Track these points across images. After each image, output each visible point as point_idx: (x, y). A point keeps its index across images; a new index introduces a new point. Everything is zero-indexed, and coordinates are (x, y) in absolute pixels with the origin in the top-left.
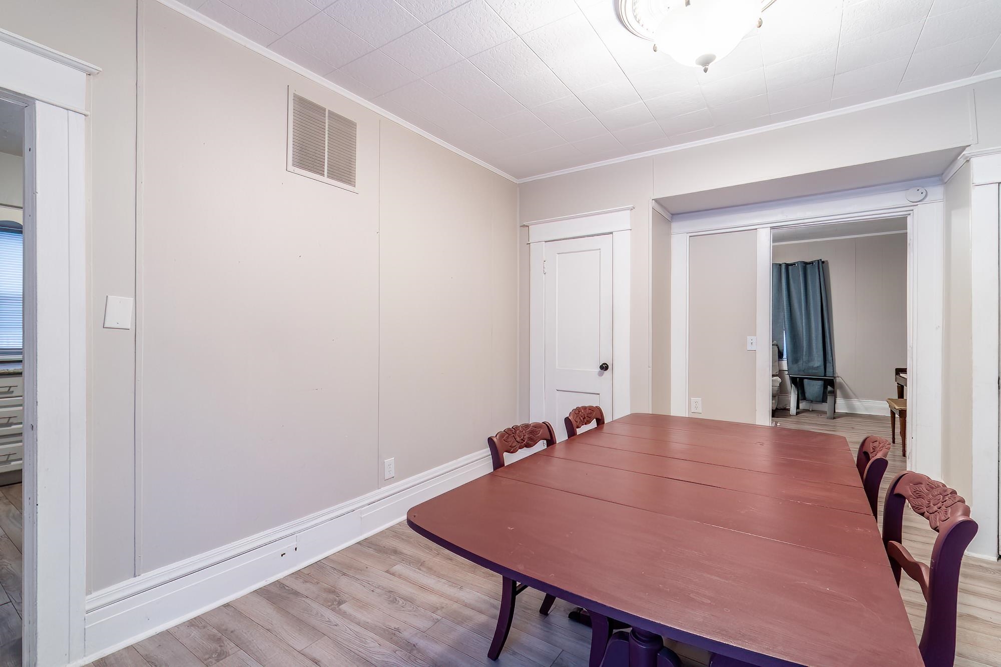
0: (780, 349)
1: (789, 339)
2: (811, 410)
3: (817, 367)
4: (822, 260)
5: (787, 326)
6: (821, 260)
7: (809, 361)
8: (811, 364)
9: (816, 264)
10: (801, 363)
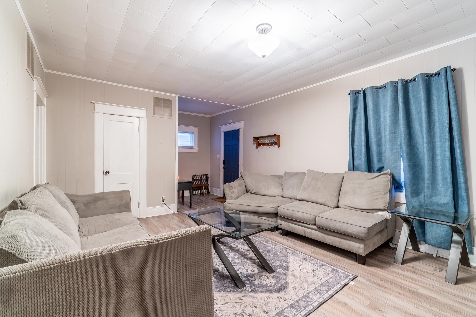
0: (397, 178)
1: (407, 168)
2: (434, 256)
3: (444, 204)
4: (452, 68)
5: (405, 154)
6: (450, 66)
7: (432, 196)
8: (435, 200)
9: (442, 74)
10: (422, 196)
